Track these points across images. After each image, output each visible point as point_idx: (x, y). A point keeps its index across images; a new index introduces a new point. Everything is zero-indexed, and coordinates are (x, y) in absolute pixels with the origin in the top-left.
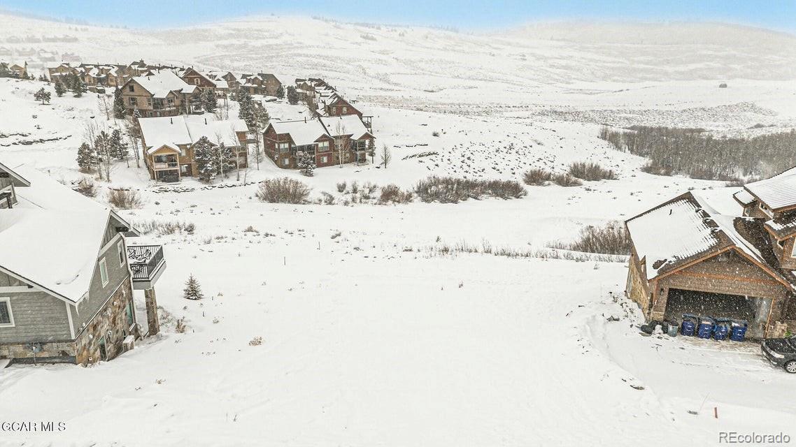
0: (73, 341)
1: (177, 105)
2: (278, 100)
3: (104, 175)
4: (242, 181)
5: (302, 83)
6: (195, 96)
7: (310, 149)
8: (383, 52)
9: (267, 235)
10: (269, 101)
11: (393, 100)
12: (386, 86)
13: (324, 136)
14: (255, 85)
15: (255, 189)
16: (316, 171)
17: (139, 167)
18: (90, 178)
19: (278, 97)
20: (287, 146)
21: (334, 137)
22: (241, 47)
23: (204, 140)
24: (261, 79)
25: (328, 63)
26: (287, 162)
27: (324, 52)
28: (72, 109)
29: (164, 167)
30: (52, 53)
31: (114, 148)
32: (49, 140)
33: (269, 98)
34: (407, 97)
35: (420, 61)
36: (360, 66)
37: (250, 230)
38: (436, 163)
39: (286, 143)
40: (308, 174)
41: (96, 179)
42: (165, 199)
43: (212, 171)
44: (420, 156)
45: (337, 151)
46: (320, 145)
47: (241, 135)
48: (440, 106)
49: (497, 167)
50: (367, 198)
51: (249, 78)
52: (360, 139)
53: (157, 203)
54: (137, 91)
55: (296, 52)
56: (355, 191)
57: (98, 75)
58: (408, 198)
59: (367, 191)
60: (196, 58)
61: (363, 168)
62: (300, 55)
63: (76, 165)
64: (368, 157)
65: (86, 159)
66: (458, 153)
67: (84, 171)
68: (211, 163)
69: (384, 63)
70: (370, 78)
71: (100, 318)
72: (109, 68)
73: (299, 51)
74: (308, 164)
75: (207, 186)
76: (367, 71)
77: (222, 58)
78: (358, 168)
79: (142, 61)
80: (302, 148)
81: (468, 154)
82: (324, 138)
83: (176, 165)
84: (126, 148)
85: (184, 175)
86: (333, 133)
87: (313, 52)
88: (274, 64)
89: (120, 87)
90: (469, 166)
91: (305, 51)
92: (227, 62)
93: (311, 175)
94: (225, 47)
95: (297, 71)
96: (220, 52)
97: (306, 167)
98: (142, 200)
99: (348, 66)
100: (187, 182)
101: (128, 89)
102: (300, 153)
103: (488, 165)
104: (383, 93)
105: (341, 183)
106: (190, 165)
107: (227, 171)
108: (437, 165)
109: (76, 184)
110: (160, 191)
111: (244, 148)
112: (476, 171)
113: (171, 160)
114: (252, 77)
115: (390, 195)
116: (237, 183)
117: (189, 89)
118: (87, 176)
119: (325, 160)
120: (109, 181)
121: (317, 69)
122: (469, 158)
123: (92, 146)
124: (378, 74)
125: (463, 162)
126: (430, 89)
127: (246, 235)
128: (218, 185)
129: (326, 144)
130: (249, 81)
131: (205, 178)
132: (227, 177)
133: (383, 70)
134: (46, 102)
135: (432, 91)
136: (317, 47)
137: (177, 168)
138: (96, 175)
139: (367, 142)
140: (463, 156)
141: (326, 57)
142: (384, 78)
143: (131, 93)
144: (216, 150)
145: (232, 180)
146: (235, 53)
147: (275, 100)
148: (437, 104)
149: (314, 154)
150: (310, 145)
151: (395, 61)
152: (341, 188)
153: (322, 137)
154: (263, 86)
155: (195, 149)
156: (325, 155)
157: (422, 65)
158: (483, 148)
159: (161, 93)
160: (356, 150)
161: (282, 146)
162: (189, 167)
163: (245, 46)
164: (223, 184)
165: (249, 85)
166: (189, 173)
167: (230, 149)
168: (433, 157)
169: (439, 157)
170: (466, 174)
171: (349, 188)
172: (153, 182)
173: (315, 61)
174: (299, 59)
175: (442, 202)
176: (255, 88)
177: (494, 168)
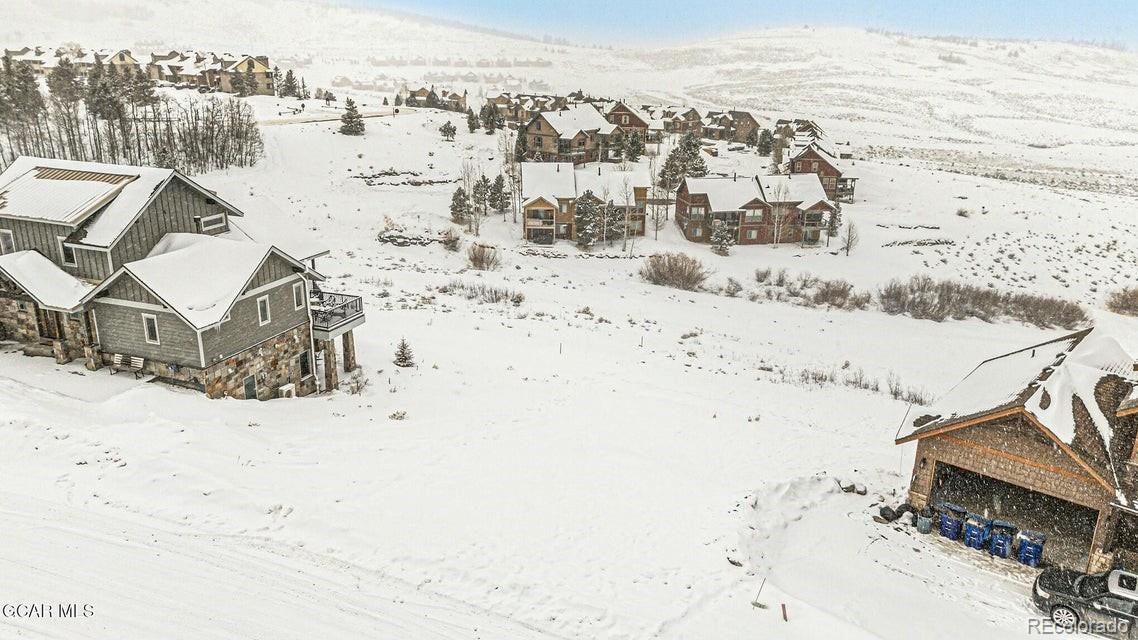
0: (203, 369)
1: (587, 150)
2: (746, 148)
3: (474, 227)
4: (627, 253)
5: (784, 126)
6: (618, 138)
7: (735, 217)
8: (969, 83)
9: (601, 320)
10: (733, 150)
11: (961, 158)
12: (964, 135)
13: (756, 201)
14: (721, 127)
15: (642, 264)
16: (735, 249)
17: (515, 222)
18: (458, 230)
19: (748, 144)
20: (702, 211)
21: (774, 204)
22: (751, 73)
23: (589, 195)
24: (731, 119)
25: (873, 97)
26: (699, 233)
27: (869, 82)
28: (471, 148)
29: (537, 224)
30: (520, 80)
31: (495, 196)
32: (438, 182)
33: (735, 145)
34: (987, 152)
35: (1037, 97)
36: (926, 103)
37: (586, 311)
38: (942, 258)
39: (701, 206)
40: (723, 252)
41: (465, 232)
42: (529, 265)
43: (593, 235)
44: (919, 244)
45: (773, 224)
46: (749, 213)
47: (640, 192)
48: (1046, 171)
49: (1063, 276)
50: (795, 294)
51: (715, 117)
52: (811, 208)
53: (518, 268)
54: (544, 130)
55: (828, 81)
56: (780, 283)
57: (533, 108)
58: (860, 303)
59: (798, 285)
60: (685, 88)
61: (808, 253)
62: (832, 86)
63: (448, 213)
64: (823, 235)
65: (459, 209)
66: (994, 247)
67: (454, 221)
68: (592, 225)
69: (970, 98)
70: (938, 123)
71: (249, 355)
72: (545, 100)
73: (834, 80)
74: (723, 238)
75: (583, 253)
76: (936, 111)
77: (719, 88)
78: (800, 251)
79: (580, 92)
80: (722, 216)
81: (1014, 249)
82: (755, 204)
83: (552, 223)
84: (508, 198)
85: (560, 237)
86: (770, 199)
87: (853, 81)
88: (789, 98)
89: (526, 124)
90: (1007, 269)
91: (843, 80)
92: (725, 94)
93: (726, 254)
94: (729, 73)
95: (821, 109)
96: (720, 81)
97: (719, 243)
98: (502, 262)
99: (905, 103)
100: (561, 247)
101: (535, 126)
102: (718, 222)
103: (1044, 271)
104: (947, 146)
105: (763, 269)
106: (570, 226)
107: (612, 237)
108: (944, 261)
109: (443, 235)
110: (528, 254)
111: (642, 210)
112: (1016, 277)
113: (548, 217)
114: (720, 116)
115: (833, 295)
116: (622, 254)
117: (608, 129)
118: (456, 227)
119: (754, 234)
120: (477, 235)
121: (853, 106)
122: (1011, 257)
123: (469, 191)
124: (954, 116)
125: (997, 261)
126: (1042, 144)
127: (576, 317)
128: (597, 254)
129: (759, 212)
130: (715, 121)
131: (583, 244)
132: (611, 245)
133: (962, 109)
134: (450, 138)
135: (1044, 147)
136: (864, 73)
137: (553, 227)
138: (466, 227)
139: (827, 215)
140: (1002, 252)
141: (874, 90)
142: (964, 124)
143: (537, 132)
144: (602, 209)
145: (616, 250)
146: (739, 82)
147: (742, 148)
148: (1041, 167)
149: (737, 225)
150: (733, 214)
151: (991, 96)
152: (761, 277)
153: (751, 203)
154: (732, 129)
155: (576, 205)
156: (752, 229)
157: (1038, 104)
158: (1050, 243)
159: (568, 133)
160: (803, 224)
161: (694, 210)
162: (569, 227)
163: (757, 71)
164: (604, 253)
165: (715, 126)
166: (567, 236)
167: (622, 209)
168: (943, 248)
169: (954, 250)
170: (994, 281)
171: (774, 278)
172: (524, 241)
173: (853, 94)
174: (829, 91)
175: (916, 316)
176: (721, 132)
177: (1056, 278)
